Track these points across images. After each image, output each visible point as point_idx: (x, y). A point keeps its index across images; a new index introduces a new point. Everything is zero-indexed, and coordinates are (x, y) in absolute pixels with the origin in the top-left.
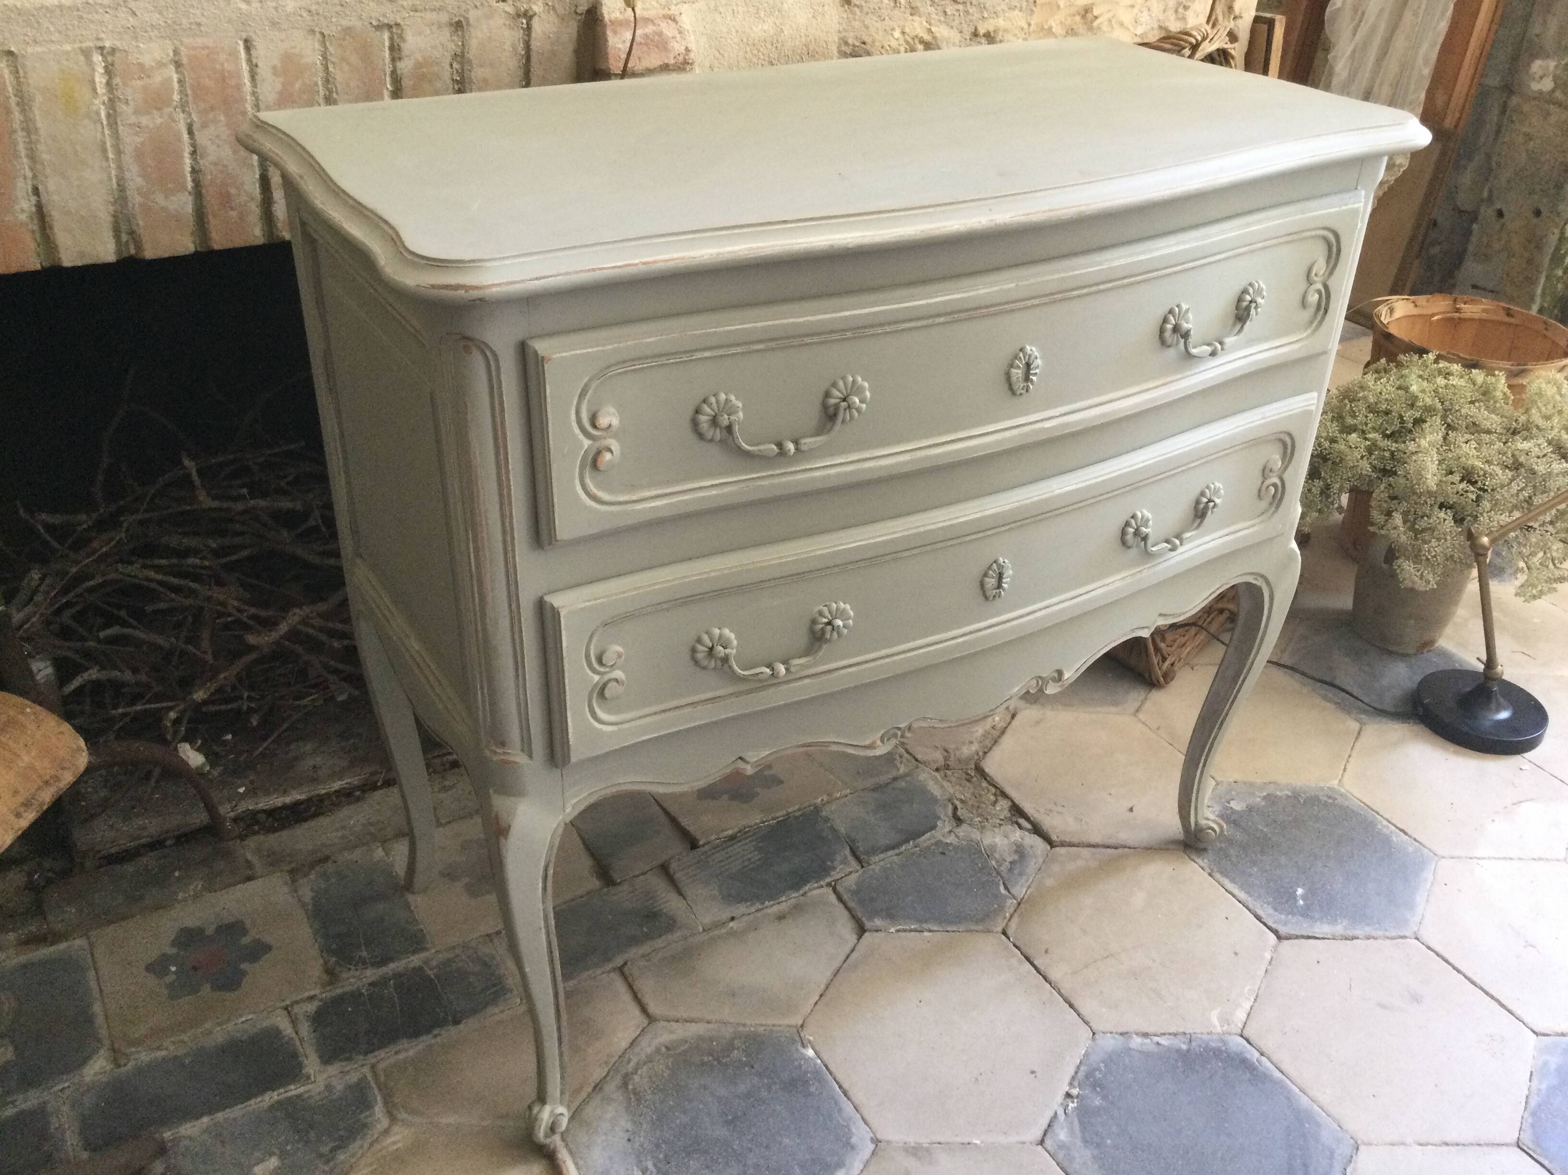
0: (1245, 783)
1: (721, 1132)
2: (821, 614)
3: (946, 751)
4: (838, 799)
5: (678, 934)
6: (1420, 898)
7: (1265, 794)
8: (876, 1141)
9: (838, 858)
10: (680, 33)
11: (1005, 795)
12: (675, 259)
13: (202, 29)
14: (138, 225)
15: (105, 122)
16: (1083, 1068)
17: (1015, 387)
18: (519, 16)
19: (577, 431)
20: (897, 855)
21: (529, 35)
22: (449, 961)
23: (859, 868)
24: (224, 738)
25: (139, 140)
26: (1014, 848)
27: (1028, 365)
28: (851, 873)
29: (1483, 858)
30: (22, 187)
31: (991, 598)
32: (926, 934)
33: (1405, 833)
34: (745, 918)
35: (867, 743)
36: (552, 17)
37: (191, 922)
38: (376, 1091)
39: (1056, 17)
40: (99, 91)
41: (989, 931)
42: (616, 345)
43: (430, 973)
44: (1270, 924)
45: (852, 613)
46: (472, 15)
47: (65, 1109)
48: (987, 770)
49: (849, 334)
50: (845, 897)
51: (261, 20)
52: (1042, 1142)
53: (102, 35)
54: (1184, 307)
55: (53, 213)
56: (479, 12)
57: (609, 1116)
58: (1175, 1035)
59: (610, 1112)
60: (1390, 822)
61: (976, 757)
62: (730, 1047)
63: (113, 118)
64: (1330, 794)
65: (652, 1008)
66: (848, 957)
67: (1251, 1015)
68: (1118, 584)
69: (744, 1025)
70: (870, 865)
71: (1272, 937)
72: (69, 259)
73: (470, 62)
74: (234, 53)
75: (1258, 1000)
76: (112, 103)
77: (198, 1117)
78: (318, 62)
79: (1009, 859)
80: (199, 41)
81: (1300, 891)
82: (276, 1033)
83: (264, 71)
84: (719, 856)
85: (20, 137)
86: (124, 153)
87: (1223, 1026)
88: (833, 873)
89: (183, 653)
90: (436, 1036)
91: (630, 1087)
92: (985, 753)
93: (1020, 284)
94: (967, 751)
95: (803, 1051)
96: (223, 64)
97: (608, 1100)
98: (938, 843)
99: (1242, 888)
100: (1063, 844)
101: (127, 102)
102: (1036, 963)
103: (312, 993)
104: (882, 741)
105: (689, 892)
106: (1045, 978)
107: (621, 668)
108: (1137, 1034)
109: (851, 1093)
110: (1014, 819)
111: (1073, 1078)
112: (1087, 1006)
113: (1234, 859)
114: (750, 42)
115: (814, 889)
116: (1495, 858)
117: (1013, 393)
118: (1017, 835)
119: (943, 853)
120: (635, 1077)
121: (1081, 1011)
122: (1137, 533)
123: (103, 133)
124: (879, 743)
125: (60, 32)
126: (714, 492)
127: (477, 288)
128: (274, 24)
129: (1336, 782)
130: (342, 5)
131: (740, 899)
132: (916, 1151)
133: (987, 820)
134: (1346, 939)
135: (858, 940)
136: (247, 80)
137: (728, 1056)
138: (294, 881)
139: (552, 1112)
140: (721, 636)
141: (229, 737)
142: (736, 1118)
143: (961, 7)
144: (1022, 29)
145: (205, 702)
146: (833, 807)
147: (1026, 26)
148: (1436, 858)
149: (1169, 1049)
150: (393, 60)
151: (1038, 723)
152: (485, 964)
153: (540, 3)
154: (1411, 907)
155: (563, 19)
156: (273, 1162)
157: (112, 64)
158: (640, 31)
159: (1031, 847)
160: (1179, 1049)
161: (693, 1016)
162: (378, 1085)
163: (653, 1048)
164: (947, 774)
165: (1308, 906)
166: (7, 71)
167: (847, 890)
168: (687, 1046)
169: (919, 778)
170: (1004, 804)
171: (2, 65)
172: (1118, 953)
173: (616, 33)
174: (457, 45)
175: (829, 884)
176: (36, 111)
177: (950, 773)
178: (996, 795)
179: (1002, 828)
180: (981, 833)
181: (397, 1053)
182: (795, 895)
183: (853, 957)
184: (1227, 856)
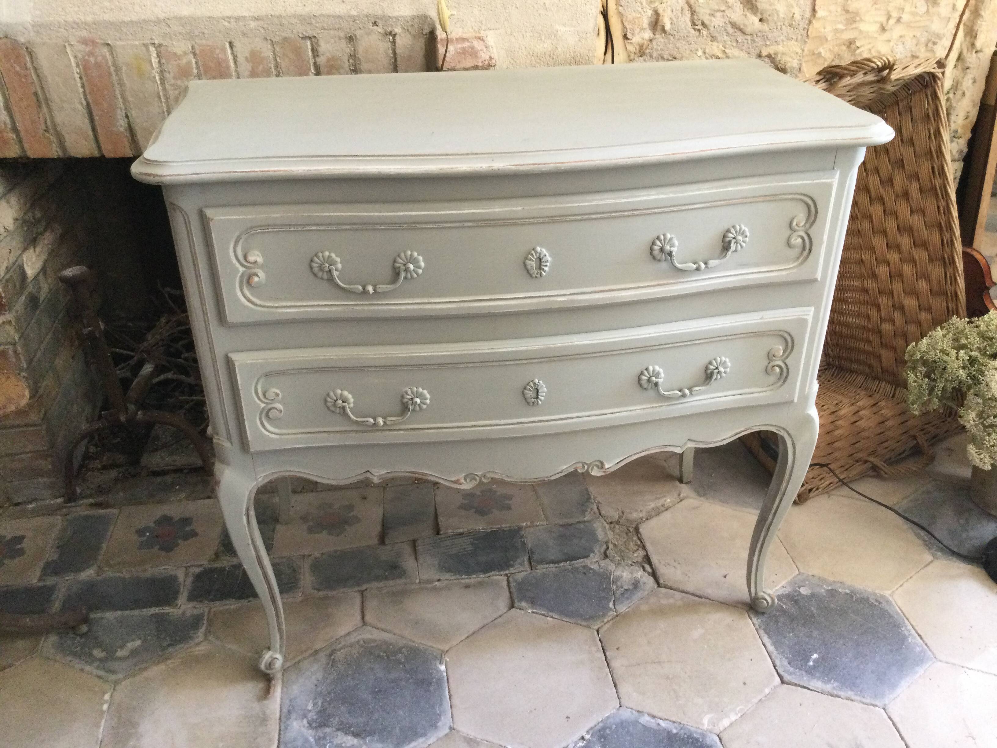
0: (819, 578)
1: (366, 696)
2: (406, 393)
3: (623, 513)
4: (537, 526)
5: (403, 581)
6: (904, 684)
7: (830, 588)
8: (451, 729)
9: (519, 561)
10: (486, 47)
11: (644, 548)
13: (206, 35)
15: (159, 83)
16: (601, 724)
17: (531, 272)
18: (387, 34)
19: (235, 262)
20: (557, 567)
21: (395, 46)
22: (278, 564)
23: (529, 569)
25: (177, 92)
26: (633, 581)
27: (540, 260)
29: (972, 669)
30: (120, 114)
31: (532, 404)
32: (549, 618)
33: (921, 638)
34: (446, 582)
35: (453, 479)
36: (409, 36)
37: (168, 513)
38: (205, 622)
39: (825, 46)
40: (154, 66)
41: (588, 627)
42: (253, 216)
44: (779, 671)
45: (428, 396)
46: (358, 33)
47: (64, 589)
48: (641, 530)
49: (405, 226)
50: (512, 585)
51: (237, 32)
53: (154, 37)
54: (669, 236)
56: (362, 32)
57: (313, 669)
58: (674, 722)
59: (315, 667)
60: (914, 628)
61: (639, 520)
62: (400, 651)
63: (163, 80)
64: (879, 599)
65: (368, 618)
66: (495, 619)
67: (732, 725)
68: (639, 412)
69: (413, 642)
70: (536, 569)
71: (778, 679)
73: (359, 59)
74: (223, 50)
75: (744, 717)
76: (162, 72)
77: (116, 610)
78: (271, 56)
79: (626, 587)
80: (204, 42)
81: (815, 656)
82: (174, 579)
83: (241, 59)
84: (448, 543)
85: (117, 88)
86: (169, 99)
87: (708, 725)
88: (511, 569)
90: (249, 602)
91: (332, 657)
92: (647, 519)
93: (526, 208)
94: (635, 515)
95: (439, 665)
96: (218, 55)
97: (317, 660)
98: (585, 566)
99: (774, 644)
100: (666, 587)
101: (169, 73)
102: (607, 654)
103: (202, 563)
104: (466, 481)
105: (421, 559)
106: (608, 664)
107: (279, 402)
108: (649, 714)
109: (454, 697)
110: (643, 564)
111: (591, 729)
112: (624, 689)
113: (780, 624)
114: (535, 54)
115: (496, 575)
116: (982, 672)
117: (531, 276)
118: (639, 574)
119: (585, 573)
120: (338, 652)
121: (620, 691)
122: (650, 380)
123: (158, 88)
124: (462, 481)
125: (132, 34)
126: (326, 309)
128: (244, 34)
129: (890, 592)
130: (281, 25)
131: (449, 570)
132: (470, 741)
133: (624, 560)
134: (832, 695)
135: (507, 611)
136: (232, 64)
137: (395, 656)
139: (272, 656)
140: (341, 395)
142: (380, 691)
143: (749, 38)
144: (797, 53)
146: (532, 530)
147: (800, 51)
148: (935, 660)
149: (664, 729)
150: (314, 57)
151: (694, 508)
152: (294, 571)
153: (399, 28)
154: (893, 686)
155: (414, 36)
156: (138, 643)
157: (160, 52)
158: (460, 46)
159: (645, 583)
160: (671, 731)
161: (388, 628)
162: (208, 619)
163: (356, 640)
164: (614, 527)
165: (814, 667)
166: (108, 54)
167: (515, 581)
168: (375, 644)
169: (595, 525)
170: (641, 553)
171: (105, 50)
172: (664, 662)
173: (443, 46)
174: (351, 50)
175: (506, 575)
176: (124, 74)
177: (617, 526)
178: (639, 546)
179: (632, 567)
180: (616, 567)
181: (226, 605)
182: (483, 576)
183: (499, 620)
184: (776, 621)
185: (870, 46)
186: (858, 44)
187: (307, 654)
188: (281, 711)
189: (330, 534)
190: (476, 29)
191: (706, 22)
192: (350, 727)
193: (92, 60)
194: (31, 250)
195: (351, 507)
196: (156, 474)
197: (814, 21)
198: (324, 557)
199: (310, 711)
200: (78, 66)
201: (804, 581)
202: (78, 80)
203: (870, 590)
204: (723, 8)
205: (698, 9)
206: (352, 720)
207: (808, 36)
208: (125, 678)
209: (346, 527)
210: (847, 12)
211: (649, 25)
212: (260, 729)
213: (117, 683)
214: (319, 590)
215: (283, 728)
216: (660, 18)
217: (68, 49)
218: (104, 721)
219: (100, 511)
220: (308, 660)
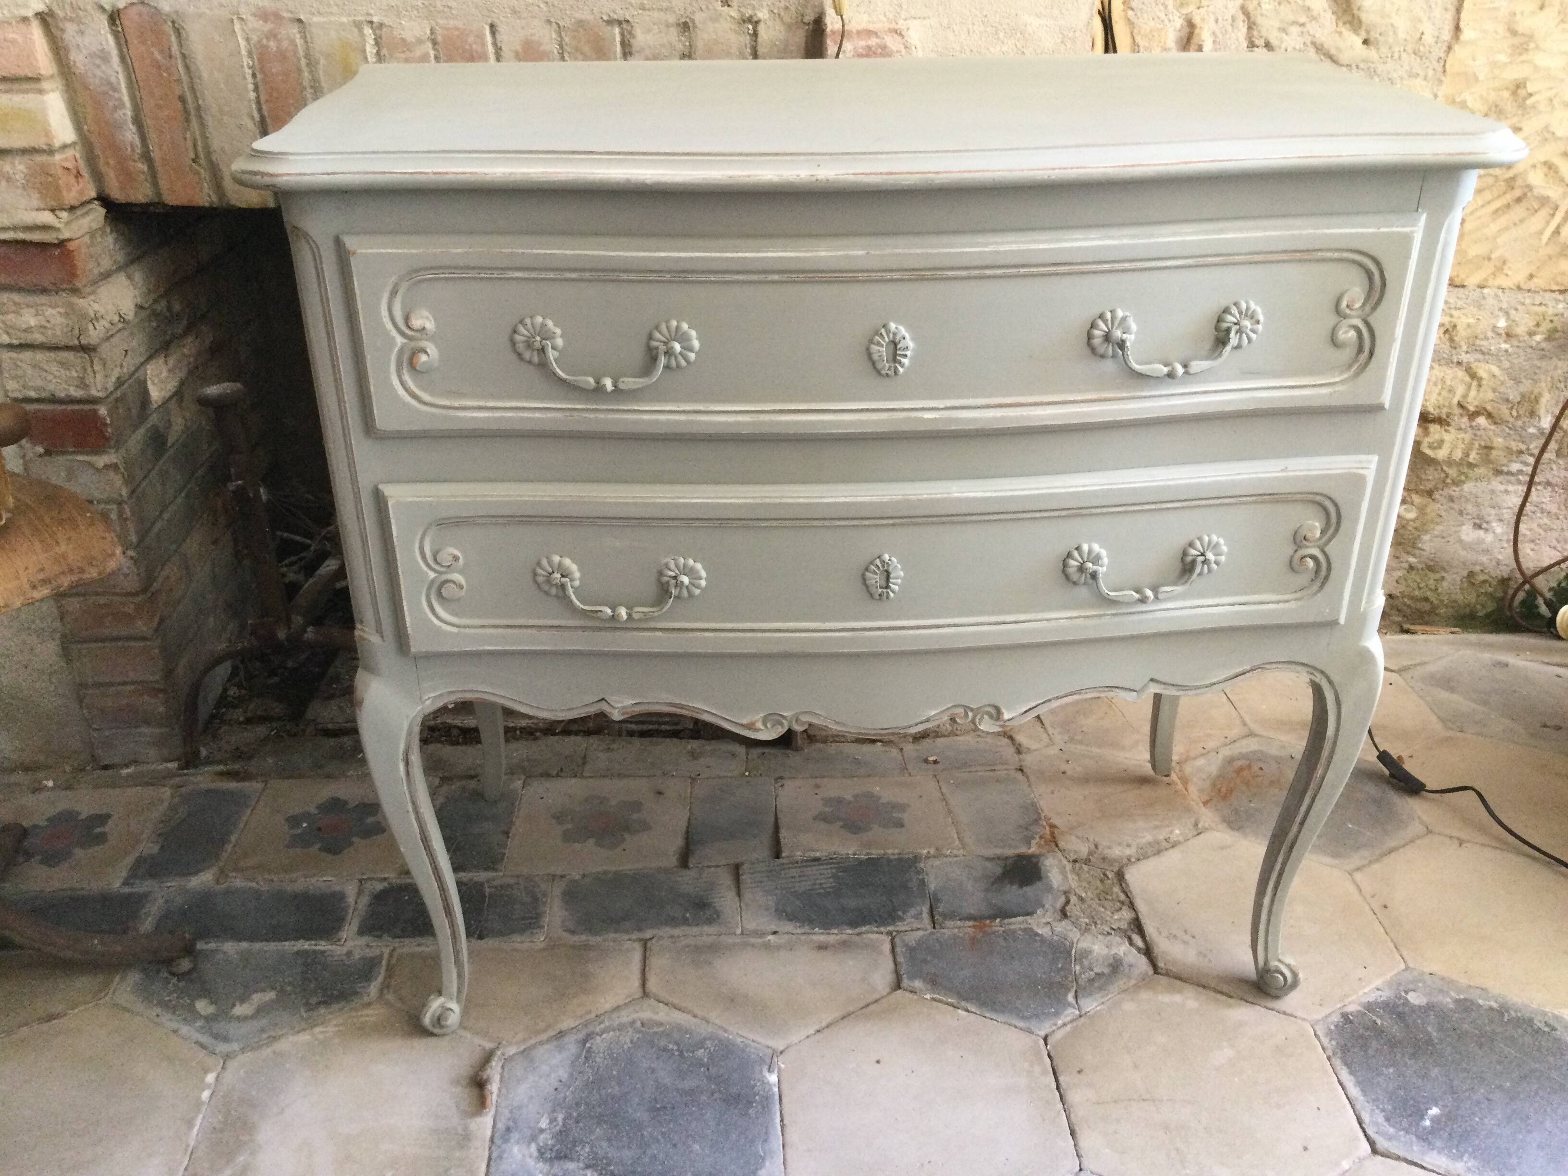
0: (1443, 979)
1: (642, 1115)
3: (1096, 846)
4: (946, 856)
5: (714, 929)
7: (1462, 997)
9: (913, 912)
10: (906, 47)
11: (1132, 906)
13: (454, 12)
18: (744, 21)
20: (977, 927)
21: (756, 41)
22: (510, 886)
23: (929, 927)
26: (1111, 961)
32: (960, 1011)
34: (786, 937)
36: (779, 26)
37: (340, 794)
38: (383, 971)
39: (1474, 90)
40: (369, 59)
41: (1030, 1031)
43: (487, 891)
44: (1370, 1132)
46: (698, 17)
47: (161, 901)
48: (1127, 877)
50: (899, 950)
51: (504, 7)
53: (372, 12)
56: (704, 15)
57: (554, 1062)
59: (556, 1060)
61: (1125, 861)
62: (701, 1044)
64: (1551, 1022)
65: (653, 984)
66: (867, 1006)
69: (726, 1031)
70: (942, 928)
71: (1366, 1147)
74: (480, 37)
77: (240, 940)
78: (556, 52)
79: (1097, 970)
80: (451, 23)
81: (1434, 1111)
82: (341, 897)
83: (507, 53)
84: (794, 872)
88: (899, 924)
91: (588, 1045)
92: (1139, 860)
94: (1117, 852)
95: (767, 1075)
96: (470, 45)
97: (560, 1048)
98: (1027, 930)
99: (1359, 1083)
100: (1168, 974)
102: (1061, 1078)
103: (386, 876)
105: (747, 895)
106: (1061, 1096)
109: (788, 1130)
110: (1129, 933)
112: (1088, 1139)
113: (1371, 1052)
114: (986, 62)
115: (873, 932)
118: (1122, 949)
119: (1026, 941)
120: (598, 1038)
121: (1080, 1143)
125: (338, 6)
128: (514, 12)
131: (792, 917)
133: (1096, 923)
135: (889, 994)
137: (693, 1052)
142: (663, 1108)
146: (937, 862)
150: (625, 55)
151: (1223, 848)
152: (536, 900)
153: (765, 11)
155: (789, 27)
156: (271, 995)
157: (380, 38)
158: (863, 43)
159: (1131, 966)
161: (684, 1005)
162: (388, 965)
163: (630, 1020)
164: (1081, 868)
165: (1432, 1131)
166: (298, 36)
167: (906, 945)
168: (661, 1029)
169: (1046, 862)
170: (1126, 915)
171: (294, 31)
172: (1161, 1101)
173: (835, 43)
174: (684, 45)
175: (889, 933)
176: (321, 73)
177: (1085, 868)
178: (1123, 903)
179: (1109, 938)
180: (1082, 935)
181: (419, 945)
182: (849, 931)
183: (873, 1007)
184: (1364, 1047)
185: (1550, 94)
186: (1530, 88)
187: (544, 1037)
188: (494, 1127)
189: (598, 844)
190: (891, 16)
191: (1274, 42)
192: (608, 1165)
193: (273, 45)
194: (161, 360)
195: (636, 806)
196: (328, 733)
197: (1456, 48)
198: (587, 880)
199: (542, 1131)
200: (250, 54)
201: (1415, 981)
202: (250, 79)
203: (1535, 1006)
204: (1303, 20)
205: (1259, 20)
206: (612, 1153)
207: (1444, 71)
208: (243, 1050)
209: (626, 836)
210: (1514, 33)
211: (1177, 43)
212: (457, 1154)
213: (227, 1057)
214: (573, 932)
215: (494, 1155)
216: (1197, 31)
217: (237, 27)
218: (201, 1116)
219: (233, 785)
220: (547, 1047)
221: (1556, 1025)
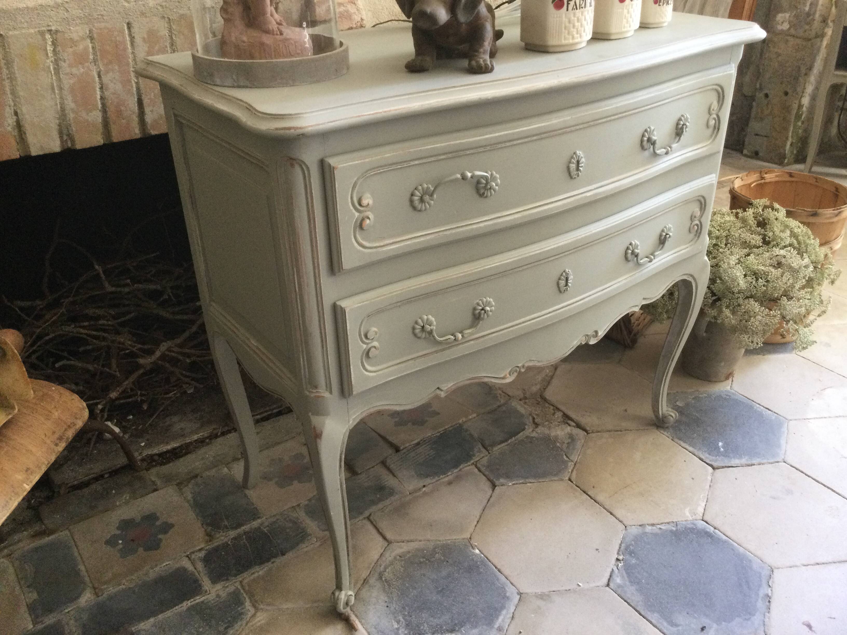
0: (682, 392)
1: (435, 597)
2: (478, 304)
3: (524, 390)
4: (470, 419)
5: (396, 497)
6: (783, 442)
7: (693, 397)
8: (520, 594)
9: (476, 450)
10: (358, 10)
11: (558, 409)
12: (400, 109)
13: (105, 18)
14: (72, 130)
15: (53, 73)
16: (623, 545)
17: (572, 174)
19: (352, 208)
20: (507, 445)
22: (274, 522)
23: (487, 453)
24: (128, 418)
25: (72, 82)
26: (568, 436)
27: (578, 162)
28: (483, 457)
29: (811, 419)
30: (9, 112)
31: (563, 292)
32: (528, 484)
33: (769, 409)
34: (431, 486)
35: (502, 376)
37: (126, 516)
38: (245, 595)
40: (49, 55)
41: (562, 480)
42: (370, 159)
43: (265, 530)
44: (708, 462)
45: (493, 303)
47: (72, 622)
48: (547, 397)
49: (488, 148)
50: (483, 469)
51: (136, 11)
52: (608, 585)
53: (51, 24)
54: (652, 128)
55: (26, 125)
57: (374, 595)
58: (668, 523)
59: (375, 593)
60: (760, 405)
61: (540, 392)
62: (434, 552)
63: (57, 70)
64: (727, 393)
65: (389, 535)
66: (489, 500)
67: (706, 509)
68: (624, 282)
69: (440, 541)
70: (493, 452)
71: (710, 469)
72: (34, 152)
74: (122, 32)
75: (708, 501)
76: (56, 62)
78: (167, 35)
79: (566, 442)
80: (103, 25)
81: (720, 444)
82: (183, 570)
83: (138, 40)
84: (412, 454)
85: (7, 83)
86: (64, 90)
87: (692, 516)
88: (474, 458)
89: (101, 373)
90: (273, 563)
91: (383, 579)
92: (545, 389)
93: (573, 117)
94: (535, 389)
95: (473, 551)
96: (116, 37)
97: (372, 587)
98: (527, 437)
99: (690, 445)
100: (593, 432)
102: (589, 493)
103: (200, 547)
104: (510, 375)
105: (398, 474)
106: (595, 501)
107: (377, 341)
108: (648, 525)
109: (503, 570)
110: (565, 421)
111: (619, 551)
112: (620, 514)
113: (683, 431)
115: (466, 467)
116: (817, 418)
117: (571, 178)
118: (568, 429)
119: (531, 442)
120: (385, 573)
121: (617, 516)
122: (633, 253)
123: (52, 78)
124: (508, 375)
125: (27, 22)
126: (422, 239)
127: (300, 128)
129: (729, 387)
130: (179, 2)
131: (427, 476)
132: (542, 597)
134: (748, 466)
135: (493, 491)
136: (129, 46)
137: (434, 557)
138: (180, 489)
139: (346, 595)
140: (427, 319)
141: (131, 417)
142: (443, 589)
145: (117, 399)
146: (469, 424)
148: (787, 421)
149: (666, 531)
151: (569, 371)
152: (294, 522)
154: (779, 446)
157: (56, 40)
159: (577, 435)
160: (673, 530)
161: (411, 538)
162: (244, 592)
163: (393, 557)
164: (525, 402)
165: (726, 451)
167: (483, 466)
168: (411, 554)
169: (513, 404)
170: (559, 414)
172: (631, 484)
175: (473, 464)
176: (15, 67)
177: (527, 401)
178: (554, 410)
179: (560, 426)
180: (549, 430)
181: (253, 573)
182: (455, 471)
183: (492, 500)
184: (680, 430)
189: (300, 482)
192: (441, 627)
195: (299, 455)
196: (79, 487)
198: (313, 501)
199: (398, 629)
201: (675, 397)
206: (439, 621)
219: (47, 540)
220: (364, 590)
221: (729, 394)
